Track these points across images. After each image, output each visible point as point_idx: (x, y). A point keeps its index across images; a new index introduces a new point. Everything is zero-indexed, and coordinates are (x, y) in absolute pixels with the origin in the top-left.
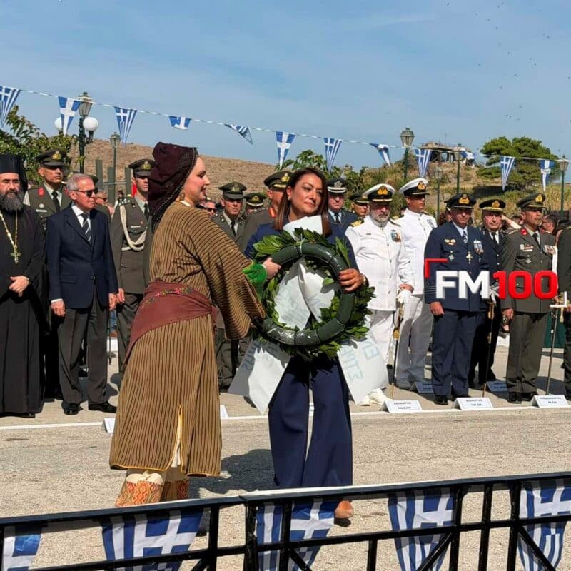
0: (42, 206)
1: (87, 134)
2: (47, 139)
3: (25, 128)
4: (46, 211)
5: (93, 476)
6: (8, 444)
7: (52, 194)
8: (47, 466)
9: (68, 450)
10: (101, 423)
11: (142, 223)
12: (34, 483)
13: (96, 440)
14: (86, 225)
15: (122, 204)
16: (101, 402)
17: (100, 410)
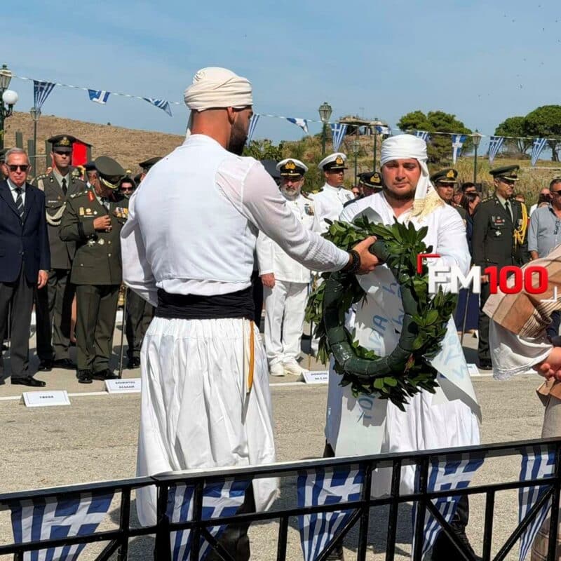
1: (6, 107)
5: (11, 451)
10: (20, 397)
11: (59, 198)
13: (14, 414)
14: (20, 200)
15: (40, 179)
16: (24, 377)
17: (22, 384)
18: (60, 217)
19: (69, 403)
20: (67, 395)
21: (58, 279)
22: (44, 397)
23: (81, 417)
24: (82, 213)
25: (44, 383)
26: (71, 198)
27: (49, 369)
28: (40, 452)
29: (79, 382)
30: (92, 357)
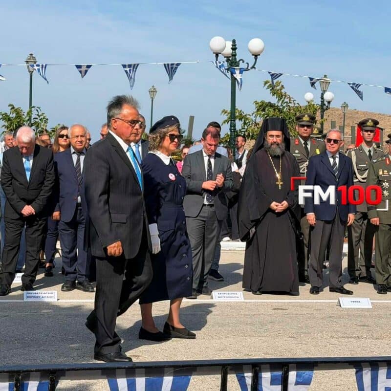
0: (297, 151)
2: (301, 107)
3: (286, 100)
4: (299, 155)
5: (333, 337)
6: (274, 312)
7: (304, 143)
8: (301, 328)
9: (314, 318)
10: (337, 301)
11: (366, 163)
12: (293, 339)
13: (333, 312)
14: (335, 164)
15: (353, 150)
16: (338, 287)
17: (336, 292)
18: (366, 176)
19: (371, 307)
20: (370, 302)
21: (364, 220)
22: (353, 302)
23: (380, 317)
24: (381, 173)
25: (352, 292)
26: (373, 162)
27: (357, 283)
28: (352, 340)
29: (378, 293)
30: (387, 276)
